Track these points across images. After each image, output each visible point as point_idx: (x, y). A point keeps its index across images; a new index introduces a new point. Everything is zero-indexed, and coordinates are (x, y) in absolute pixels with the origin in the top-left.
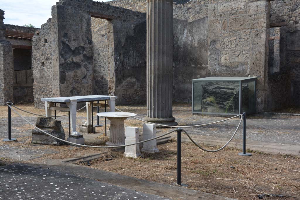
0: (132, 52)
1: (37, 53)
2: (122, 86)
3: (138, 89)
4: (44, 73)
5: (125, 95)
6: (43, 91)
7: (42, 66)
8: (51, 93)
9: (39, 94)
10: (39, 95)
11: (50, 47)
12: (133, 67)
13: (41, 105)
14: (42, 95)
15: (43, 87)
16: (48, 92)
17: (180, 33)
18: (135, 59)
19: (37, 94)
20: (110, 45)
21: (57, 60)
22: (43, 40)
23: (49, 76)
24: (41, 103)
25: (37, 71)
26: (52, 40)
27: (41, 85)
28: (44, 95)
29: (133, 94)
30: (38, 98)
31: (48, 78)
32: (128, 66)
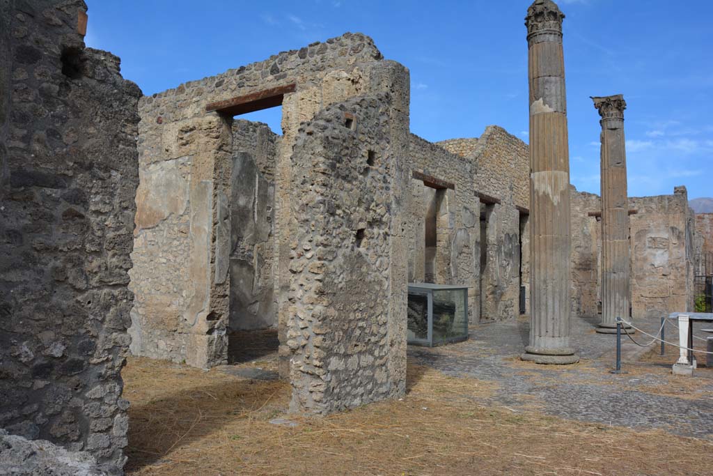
1: (344, 194)
4: (364, 269)
6: (358, 340)
8: (383, 342)
9: (342, 352)
11: (384, 185)
13: (348, 394)
14: (356, 356)
15: (360, 324)
16: (373, 339)
19: (336, 354)
21: (403, 230)
22: (364, 151)
23: (380, 283)
24: (348, 389)
25: (340, 260)
26: (392, 162)
28: (360, 353)
30: (341, 368)
31: (377, 288)
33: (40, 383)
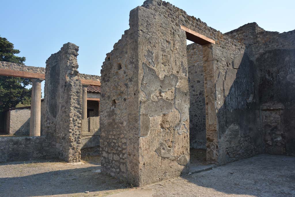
0: (234, 89)
1: (107, 88)
2: (226, 137)
3: (242, 139)
4: (115, 117)
5: (229, 148)
6: (113, 147)
7: (113, 105)
8: (124, 152)
9: (107, 150)
10: (107, 152)
11: (125, 75)
12: (236, 109)
13: (109, 168)
15: (114, 141)
17: (290, 66)
18: (237, 99)
19: (104, 151)
20: (207, 79)
21: (135, 94)
22: (116, 65)
23: (122, 123)
24: (109, 166)
27: (110, 137)
28: (113, 153)
29: (237, 147)
30: (106, 157)
31: (121, 125)
32: (230, 108)
33: (62, 141)
